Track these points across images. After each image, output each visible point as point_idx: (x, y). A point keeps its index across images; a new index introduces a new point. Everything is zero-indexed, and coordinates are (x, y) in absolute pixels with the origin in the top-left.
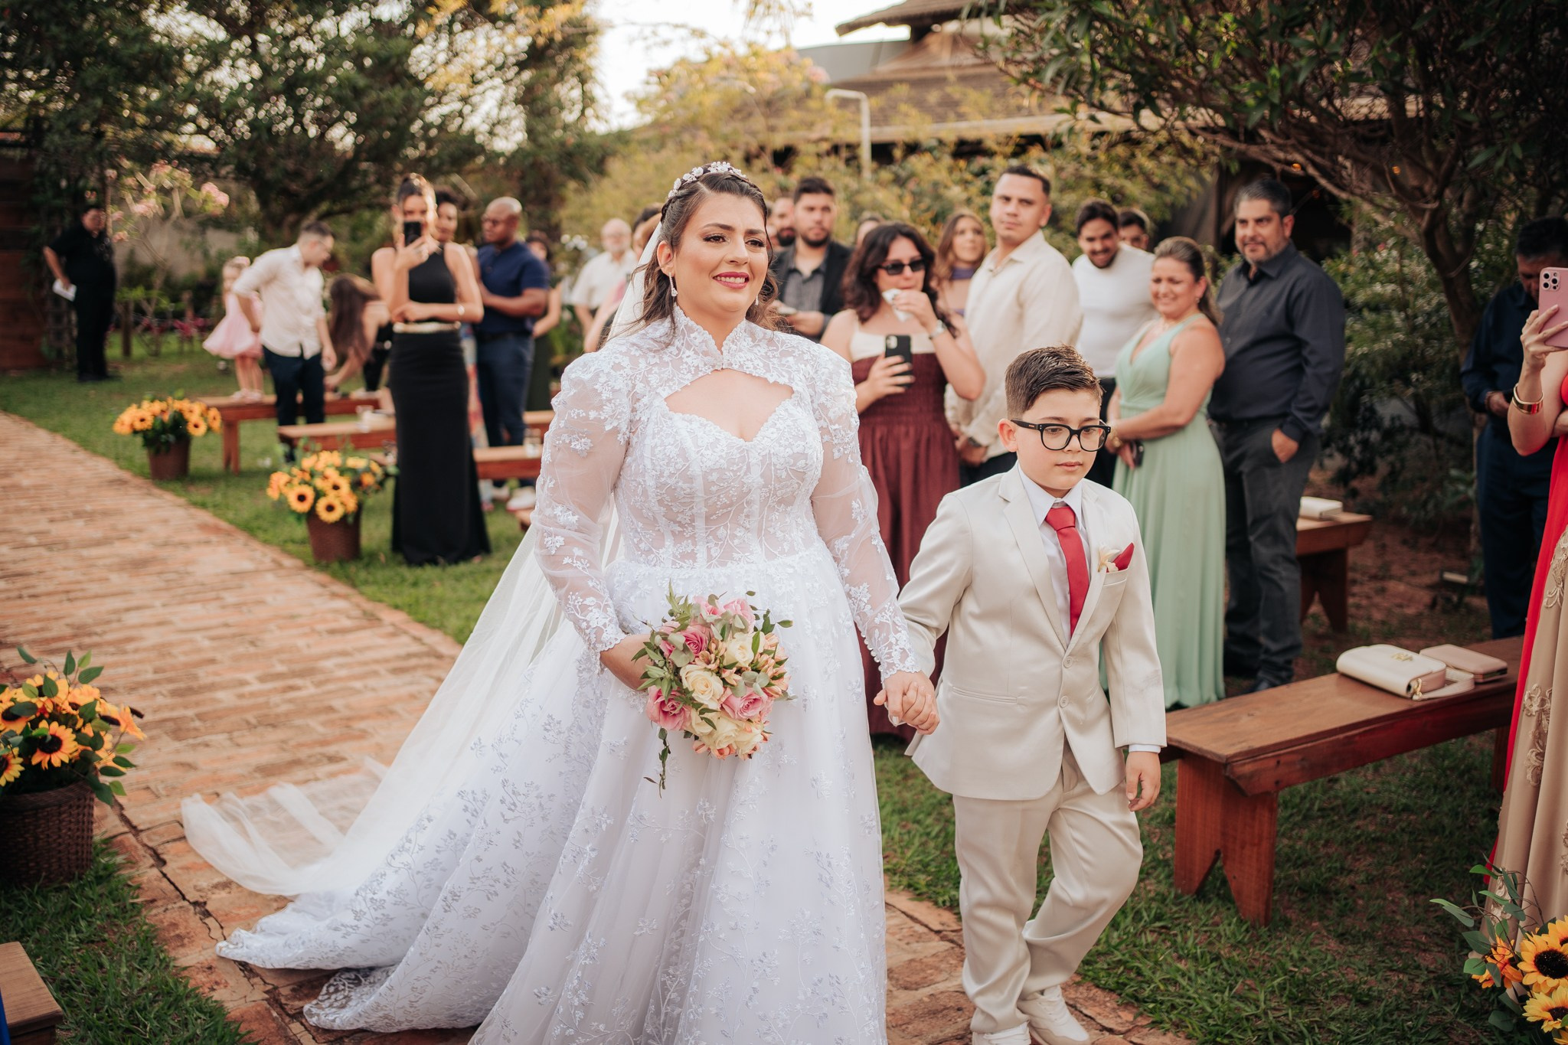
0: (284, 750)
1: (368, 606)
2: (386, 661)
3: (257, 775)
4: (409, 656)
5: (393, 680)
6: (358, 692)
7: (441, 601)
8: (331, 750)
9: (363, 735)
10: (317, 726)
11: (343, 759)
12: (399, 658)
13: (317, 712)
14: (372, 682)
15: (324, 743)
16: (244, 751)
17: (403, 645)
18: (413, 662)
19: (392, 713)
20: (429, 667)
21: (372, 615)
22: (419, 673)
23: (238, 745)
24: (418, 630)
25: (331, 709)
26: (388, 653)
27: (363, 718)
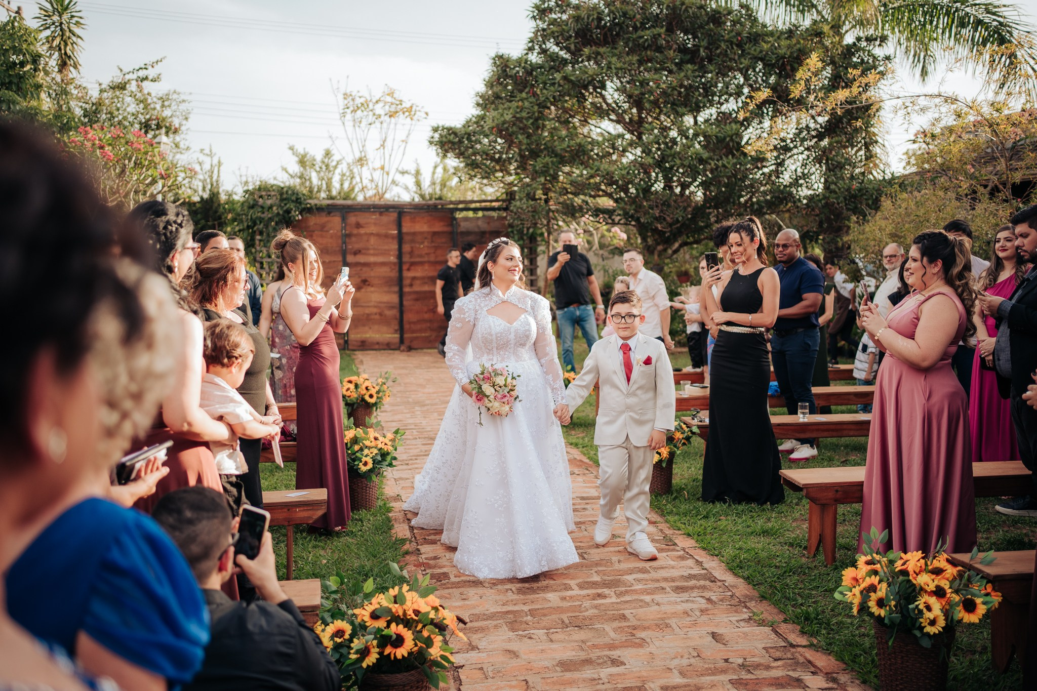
0: (583, 650)
1: (669, 532)
2: (673, 580)
3: (558, 669)
4: (691, 577)
5: (673, 597)
6: (647, 604)
7: (723, 531)
8: (615, 654)
9: (642, 643)
10: (610, 631)
11: (623, 664)
12: (683, 577)
13: (614, 619)
14: (658, 597)
15: (612, 647)
16: (554, 646)
17: (688, 567)
18: (693, 583)
19: (668, 626)
20: (704, 588)
21: (671, 540)
22: (695, 593)
23: (551, 641)
24: (701, 556)
25: (623, 617)
26: (675, 573)
27: (645, 628)
